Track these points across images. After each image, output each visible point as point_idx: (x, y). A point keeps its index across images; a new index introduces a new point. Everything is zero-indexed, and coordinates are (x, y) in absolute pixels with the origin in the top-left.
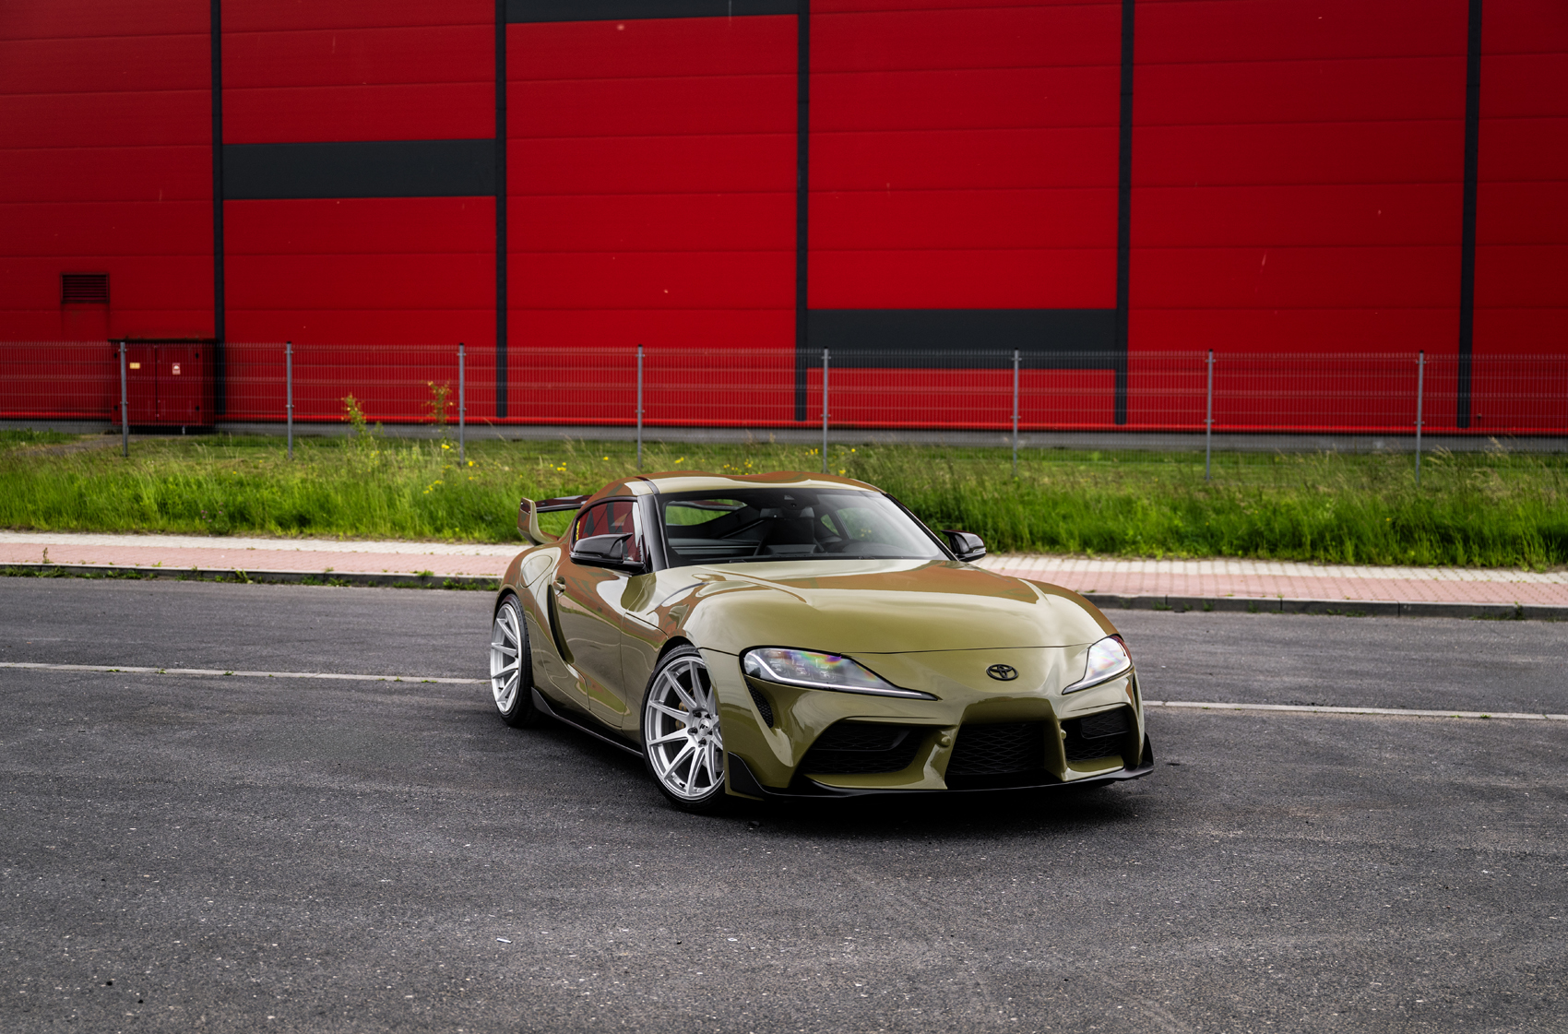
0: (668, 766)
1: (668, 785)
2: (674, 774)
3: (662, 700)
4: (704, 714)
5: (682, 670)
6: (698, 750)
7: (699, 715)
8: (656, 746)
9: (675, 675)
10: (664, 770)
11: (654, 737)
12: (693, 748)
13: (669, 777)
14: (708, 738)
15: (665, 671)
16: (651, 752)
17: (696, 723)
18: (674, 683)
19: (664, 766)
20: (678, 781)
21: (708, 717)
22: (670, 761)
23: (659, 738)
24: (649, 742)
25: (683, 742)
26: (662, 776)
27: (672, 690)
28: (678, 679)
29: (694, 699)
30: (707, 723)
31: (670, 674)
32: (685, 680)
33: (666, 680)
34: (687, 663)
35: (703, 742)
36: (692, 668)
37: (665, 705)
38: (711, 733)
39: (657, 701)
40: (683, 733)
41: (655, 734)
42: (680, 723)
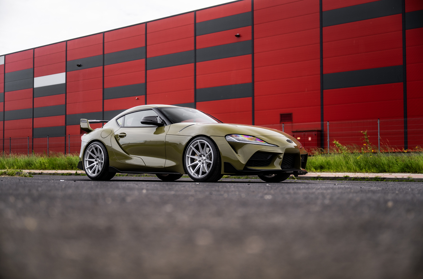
0: (193, 172)
1: (194, 176)
2: (195, 173)
4: (202, 156)
5: (195, 146)
6: (202, 165)
7: (201, 157)
8: (189, 167)
9: (194, 147)
10: (192, 173)
11: (188, 165)
12: (200, 165)
13: (194, 174)
14: (204, 162)
15: (191, 146)
16: (188, 169)
17: (200, 159)
18: (193, 148)
19: (192, 172)
20: (196, 175)
21: (204, 156)
22: (193, 171)
23: (190, 165)
25: (197, 164)
27: (193, 150)
29: (200, 152)
30: (204, 158)
31: (192, 146)
32: (197, 148)
33: (191, 148)
34: (197, 142)
35: (203, 163)
36: (199, 143)
37: (192, 155)
38: (205, 160)
39: (189, 155)
40: (197, 162)
41: (189, 164)
42: (196, 159)
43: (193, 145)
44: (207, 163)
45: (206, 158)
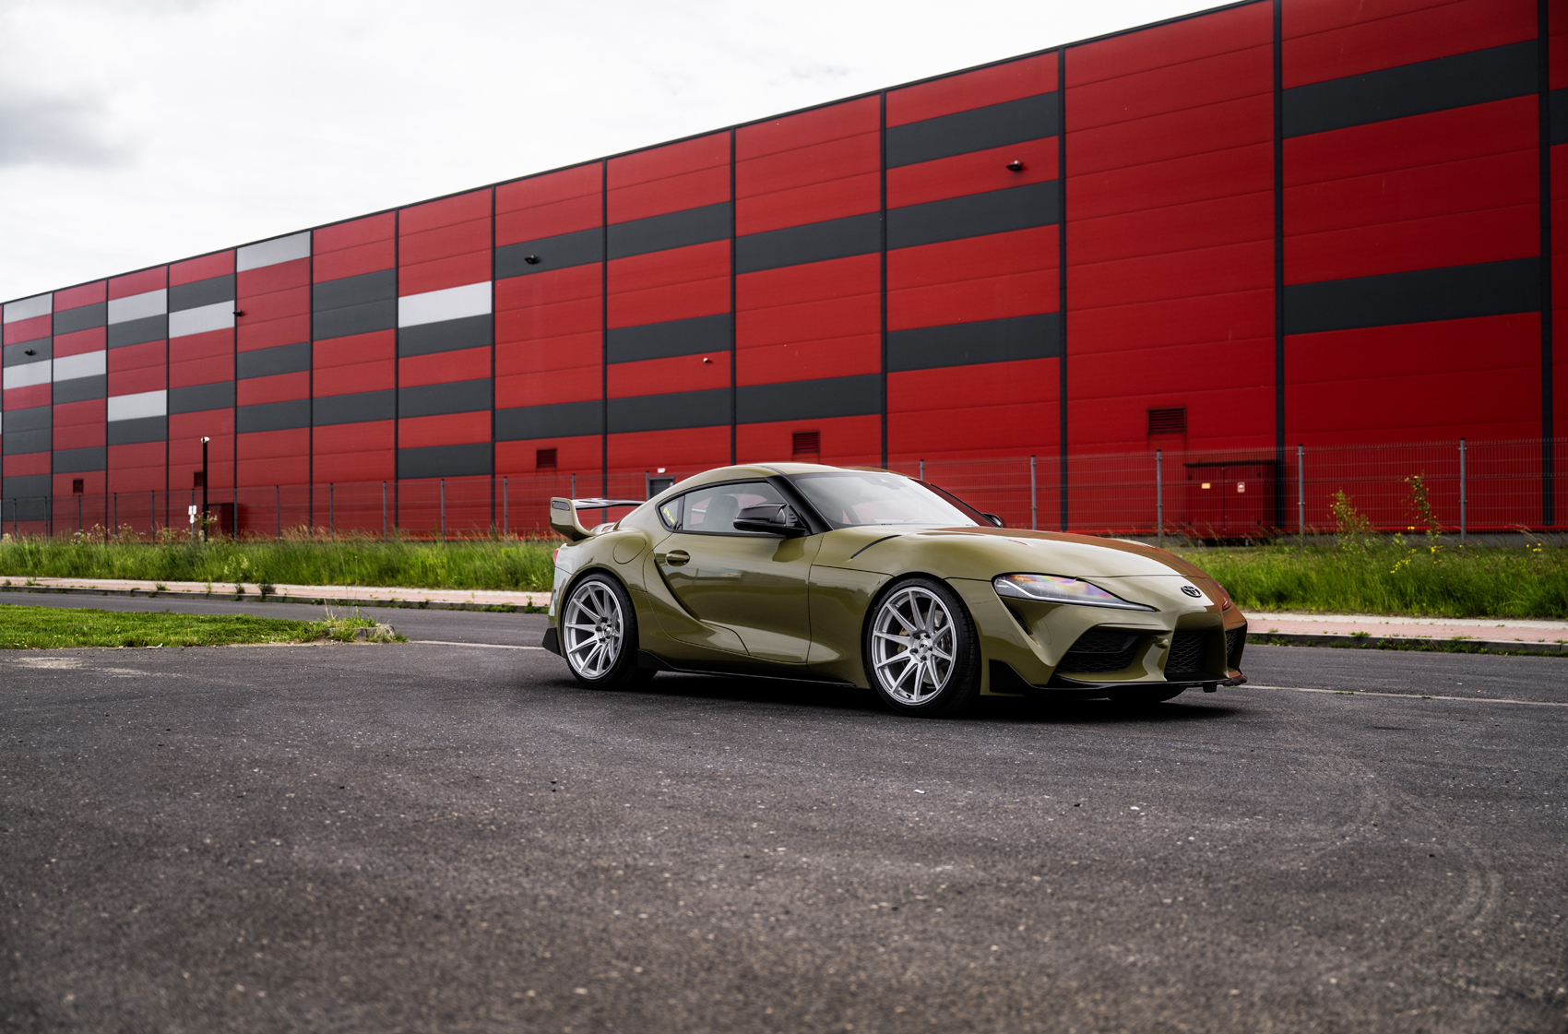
0: (894, 684)
1: (896, 697)
2: (901, 690)
3: (885, 630)
4: (922, 635)
5: (900, 603)
6: (920, 665)
7: (919, 638)
8: (882, 668)
9: (896, 607)
10: (892, 688)
11: (880, 661)
12: (916, 664)
13: (896, 691)
14: (928, 655)
15: (888, 604)
16: (879, 673)
17: (916, 644)
18: (895, 612)
19: (891, 684)
20: (905, 694)
21: (928, 636)
22: (896, 680)
23: (885, 662)
24: (876, 666)
25: (907, 661)
26: (891, 692)
27: (894, 619)
28: (899, 610)
29: (914, 624)
30: (928, 643)
31: (892, 606)
32: (905, 610)
33: (889, 611)
34: (907, 594)
35: (924, 658)
36: (911, 597)
37: (888, 632)
38: (931, 649)
39: (881, 630)
40: (906, 654)
41: (880, 659)
42: (903, 646)
43: (894, 603)
44: (937, 658)
45: (934, 643)
